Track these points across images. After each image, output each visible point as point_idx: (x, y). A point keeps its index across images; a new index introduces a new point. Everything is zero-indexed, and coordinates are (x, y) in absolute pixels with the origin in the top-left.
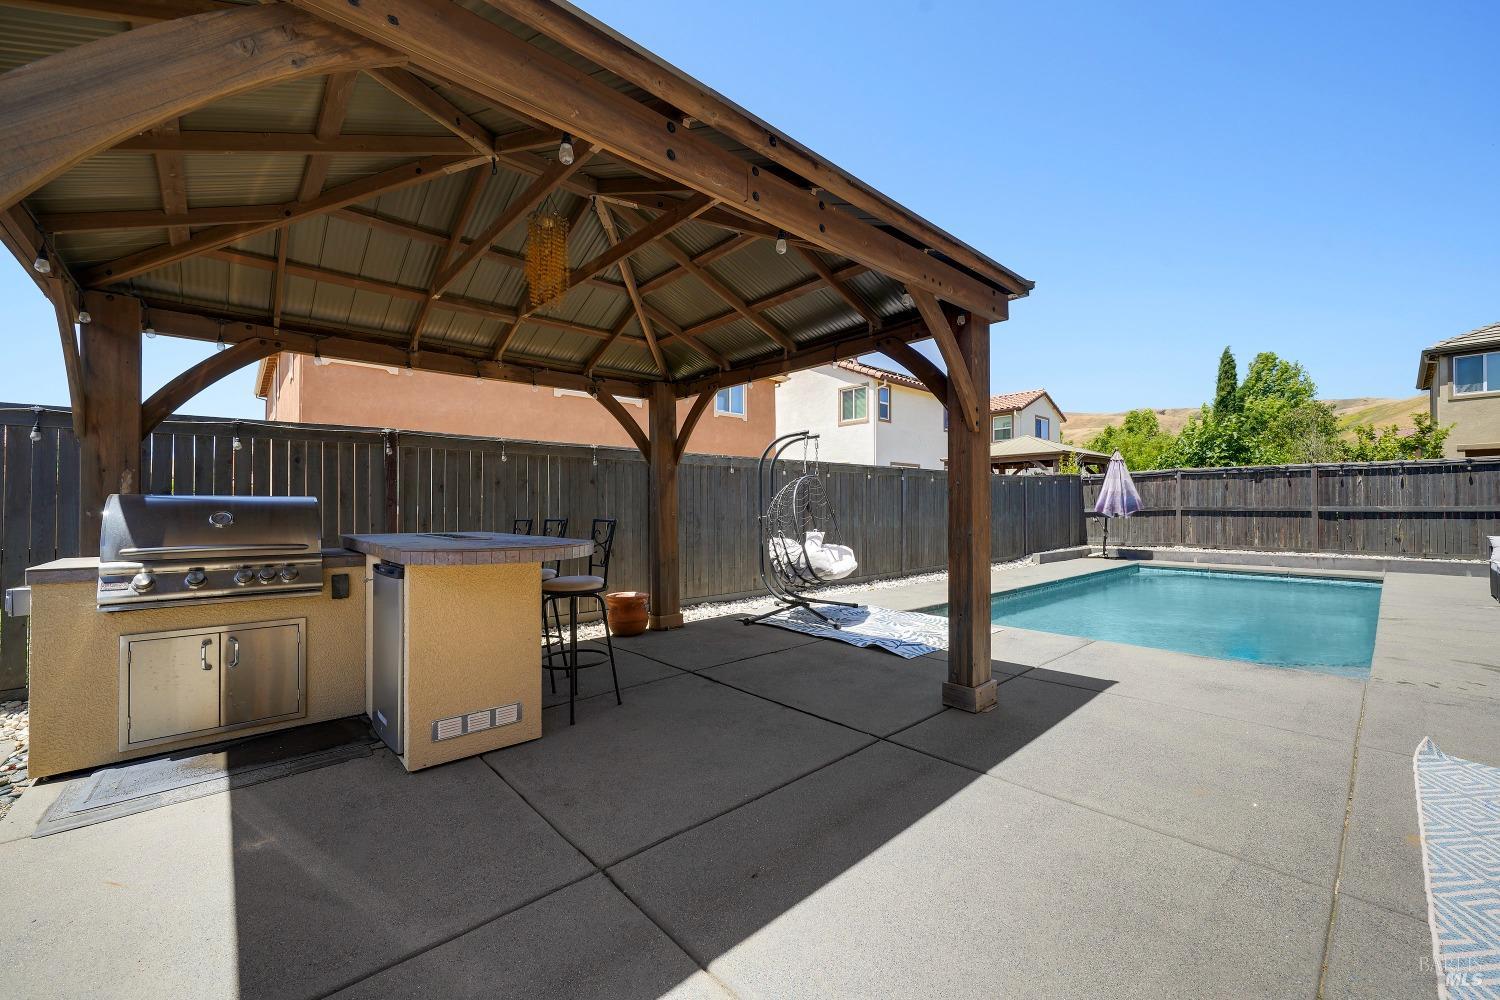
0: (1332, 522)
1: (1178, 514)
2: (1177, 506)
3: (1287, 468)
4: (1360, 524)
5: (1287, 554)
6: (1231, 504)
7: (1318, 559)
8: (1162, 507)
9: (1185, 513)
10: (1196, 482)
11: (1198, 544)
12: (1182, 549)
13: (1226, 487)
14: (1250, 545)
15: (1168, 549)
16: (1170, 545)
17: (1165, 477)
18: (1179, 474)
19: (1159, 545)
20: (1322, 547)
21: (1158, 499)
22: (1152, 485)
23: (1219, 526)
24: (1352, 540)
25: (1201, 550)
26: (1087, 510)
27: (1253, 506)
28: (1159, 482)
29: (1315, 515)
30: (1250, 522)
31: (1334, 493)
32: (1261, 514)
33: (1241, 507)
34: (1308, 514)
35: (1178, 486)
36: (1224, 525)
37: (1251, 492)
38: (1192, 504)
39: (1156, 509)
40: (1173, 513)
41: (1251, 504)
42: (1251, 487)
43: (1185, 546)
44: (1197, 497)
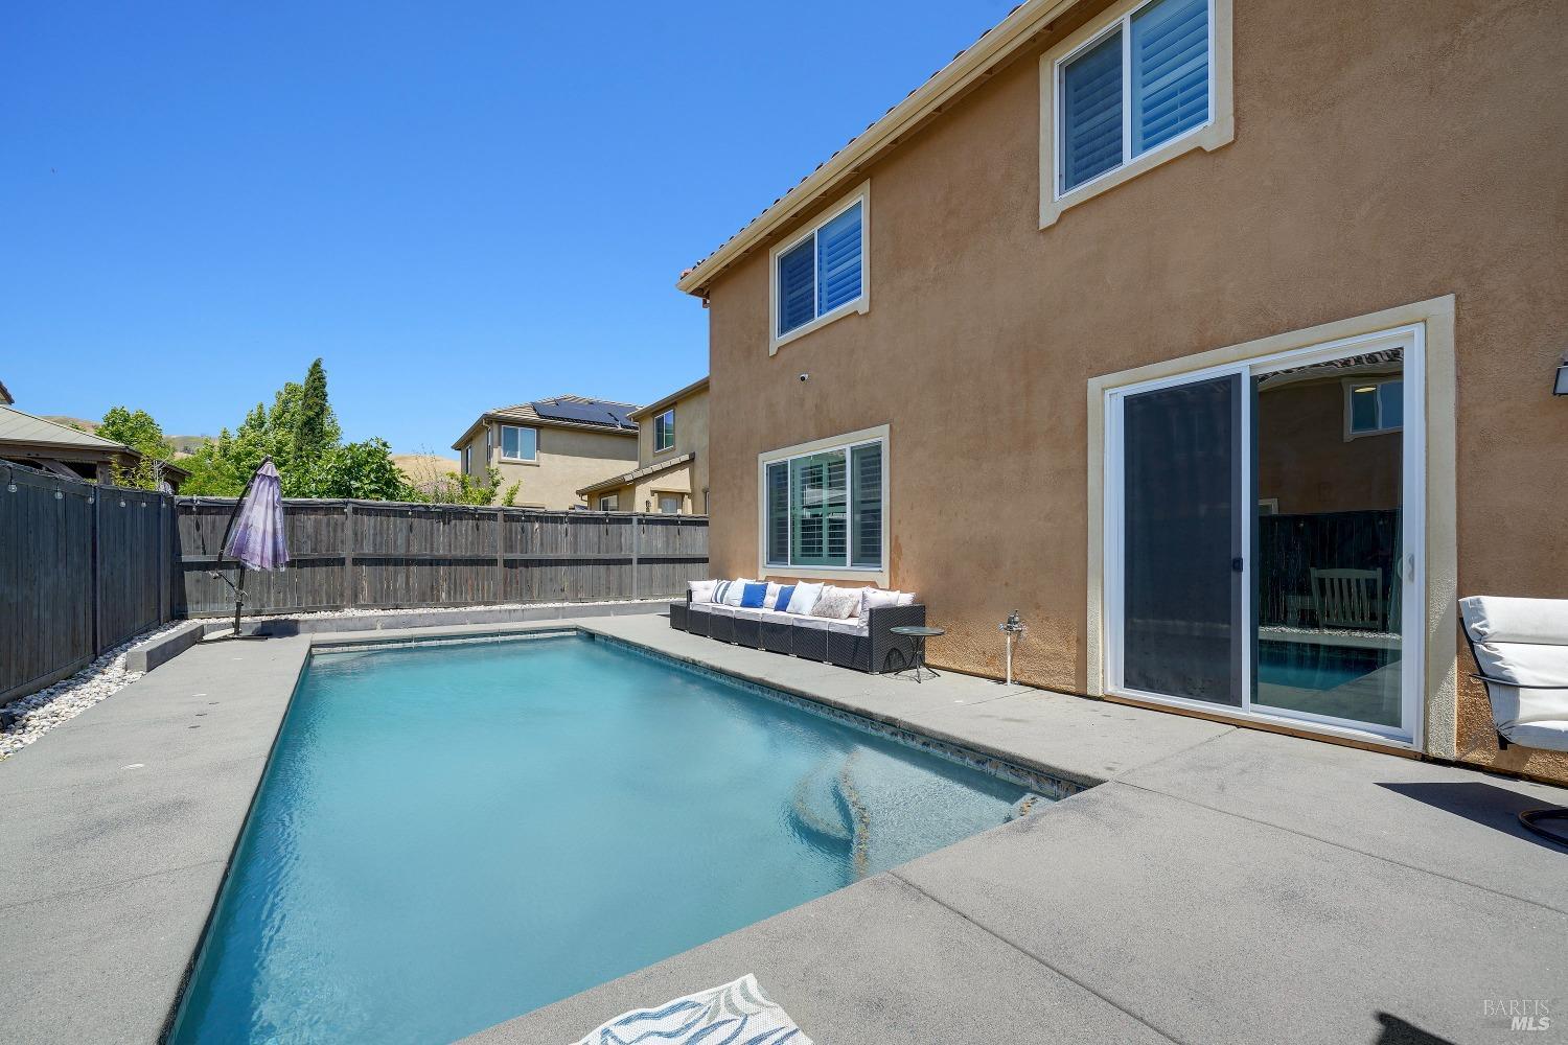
0: (514, 570)
1: (348, 562)
2: (347, 553)
3: (476, 509)
4: (537, 571)
5: (474, 608)
6: (415, 550)
7: (510, 611)
8: (324, 553)
9: (357, 562)
10: (372, 519)
11: (376, 603)
12: (358, 613)
13: (411, 528)
14: (437, 603)
15: (337, 614)
16: (337, 608)
17: (329, 509)
18: (350, 506)
19: (320, 609)
20: (506, 599)
21: (317, 542)
22: (308, 521)
23: (401, 579)
24: (530, 589)
25: (382, 613)
26: (185, 558)
27: (441, 552)
28: (320, 517)
29: (500, 563)
30: (438, 572)
31: (516, 542)
32: (450, 562)
33: (427, 554)
34: (492, 562)
35: (349, 523)
36: (407, 578)
37: (439, 535)
38: (368, 550)
39: (315, 556)
40: (341, 562)
41: (438, 550)
42: (438, 530)
43: (357, 607)
44: (374, 540)
